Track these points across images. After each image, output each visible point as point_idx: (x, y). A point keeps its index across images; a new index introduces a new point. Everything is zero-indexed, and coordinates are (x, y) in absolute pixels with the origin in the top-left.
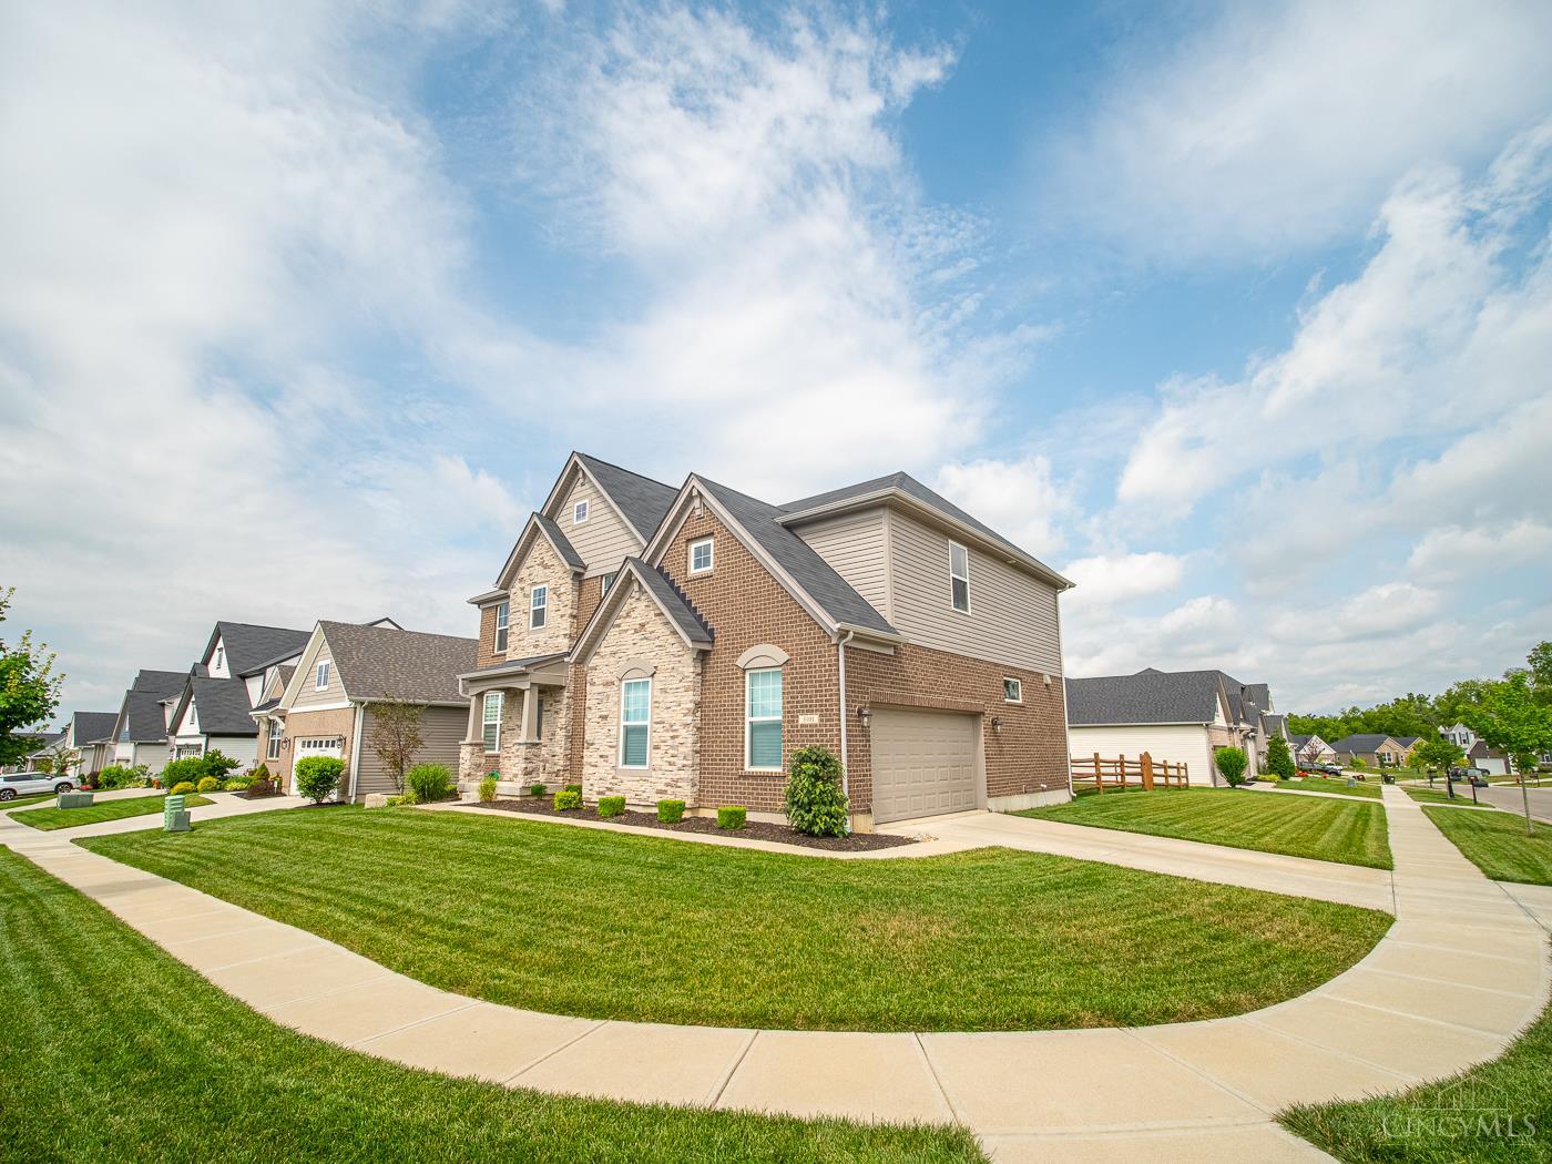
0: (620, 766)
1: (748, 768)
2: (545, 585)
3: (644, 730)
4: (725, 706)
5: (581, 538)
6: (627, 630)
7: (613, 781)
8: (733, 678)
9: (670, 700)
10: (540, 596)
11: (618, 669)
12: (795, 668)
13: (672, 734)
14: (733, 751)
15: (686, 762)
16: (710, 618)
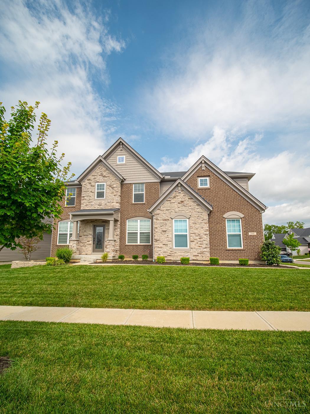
0: (174, 247)
1: (228, 248)
2: (105, 183)
3: (186, 236)
4: (218, 229)
5: (121, 169)
6: (175, 202)
7: (171, 253)
8: (221, 221)
9: (198, 226)
10: (101, 187)
11: (170, 215)
12: (247, 219)
13: (199, 237)
14: (223, 243)
15: (207, 246)
16: (210, 202)
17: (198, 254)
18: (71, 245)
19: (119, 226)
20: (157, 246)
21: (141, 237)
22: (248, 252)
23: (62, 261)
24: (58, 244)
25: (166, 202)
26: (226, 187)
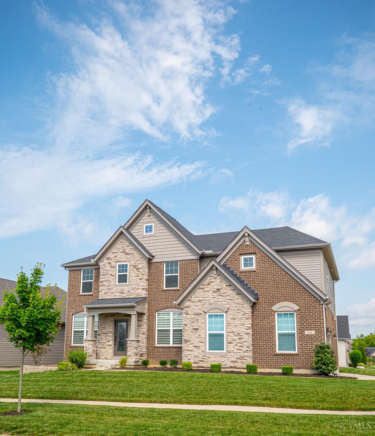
0: (208, 351)
1: (278, 351)
2: (128, 263)
3: (222, 335)
4: (265, 326)
5: (148, 242)
6: (209, 291)
7: (203, 357)
8: (269, 315)
9: (237, 323)
10: (123, 268)
11: (203, 308)
12: (303, 312)
13: (239, 337)
14: (271, 344)
15: (248, 349)
16: (255, 289)
17: (237, 360)
18: (86, 346)
19: (146, 321)
20: (187, 348)
21: (175, 335)
22: (303, 358)
23: (75, 366)
24: (72, 345)
25: (198, 290)
26: (276, 268)
